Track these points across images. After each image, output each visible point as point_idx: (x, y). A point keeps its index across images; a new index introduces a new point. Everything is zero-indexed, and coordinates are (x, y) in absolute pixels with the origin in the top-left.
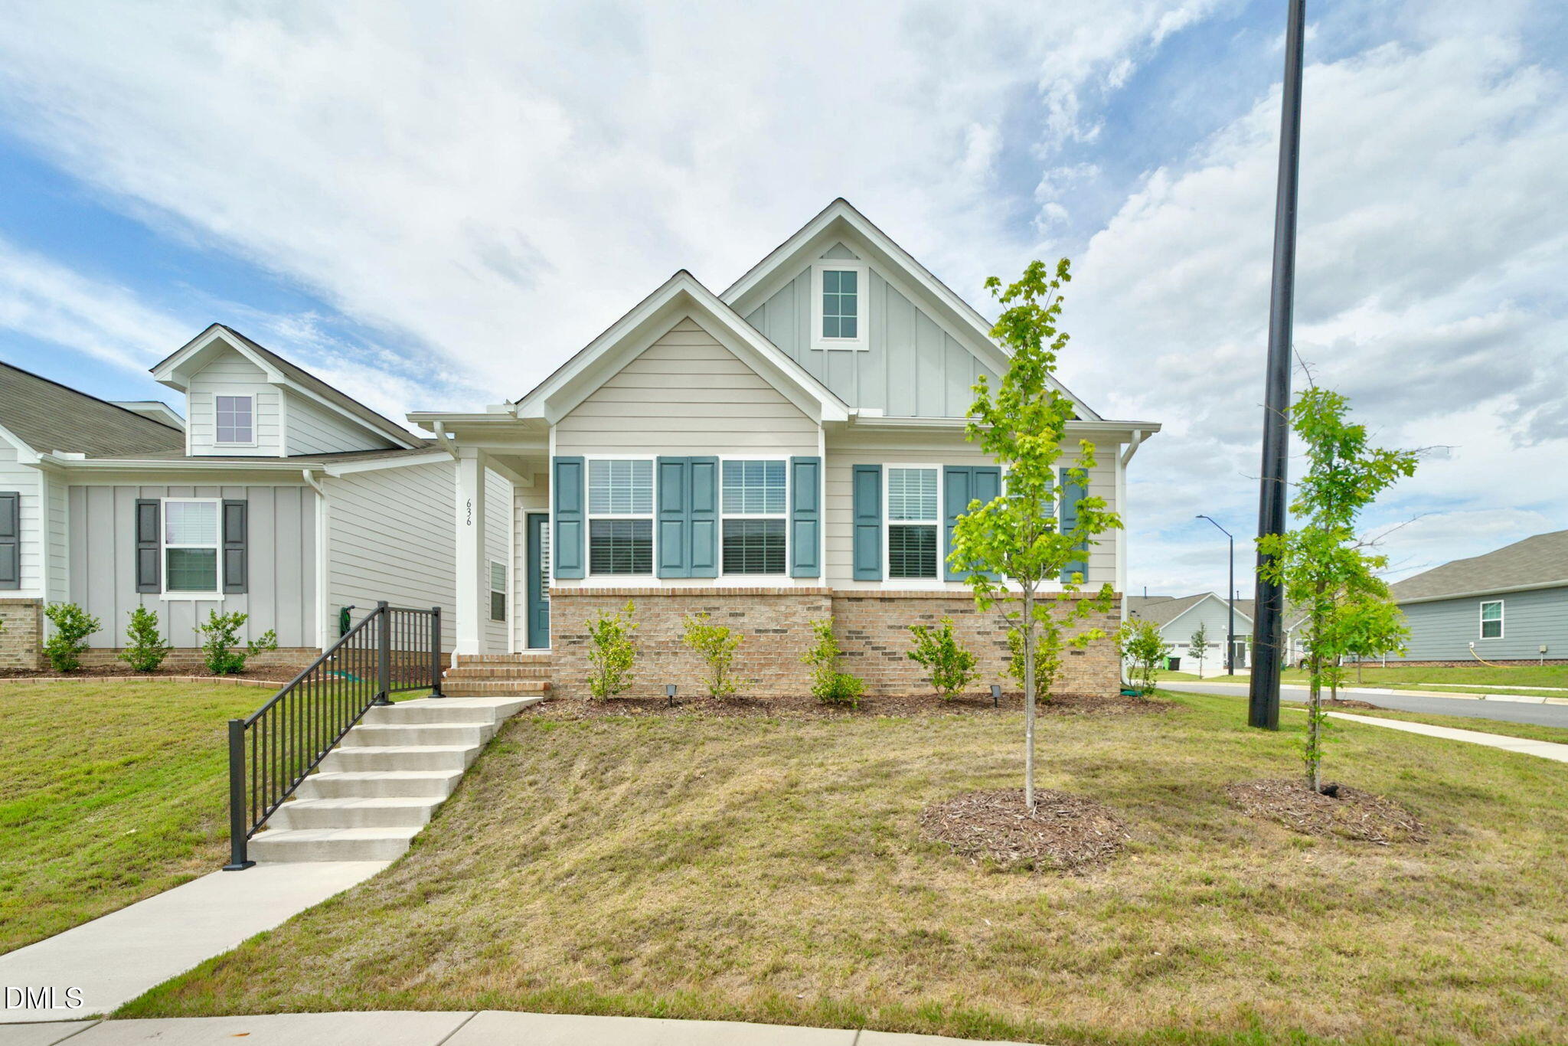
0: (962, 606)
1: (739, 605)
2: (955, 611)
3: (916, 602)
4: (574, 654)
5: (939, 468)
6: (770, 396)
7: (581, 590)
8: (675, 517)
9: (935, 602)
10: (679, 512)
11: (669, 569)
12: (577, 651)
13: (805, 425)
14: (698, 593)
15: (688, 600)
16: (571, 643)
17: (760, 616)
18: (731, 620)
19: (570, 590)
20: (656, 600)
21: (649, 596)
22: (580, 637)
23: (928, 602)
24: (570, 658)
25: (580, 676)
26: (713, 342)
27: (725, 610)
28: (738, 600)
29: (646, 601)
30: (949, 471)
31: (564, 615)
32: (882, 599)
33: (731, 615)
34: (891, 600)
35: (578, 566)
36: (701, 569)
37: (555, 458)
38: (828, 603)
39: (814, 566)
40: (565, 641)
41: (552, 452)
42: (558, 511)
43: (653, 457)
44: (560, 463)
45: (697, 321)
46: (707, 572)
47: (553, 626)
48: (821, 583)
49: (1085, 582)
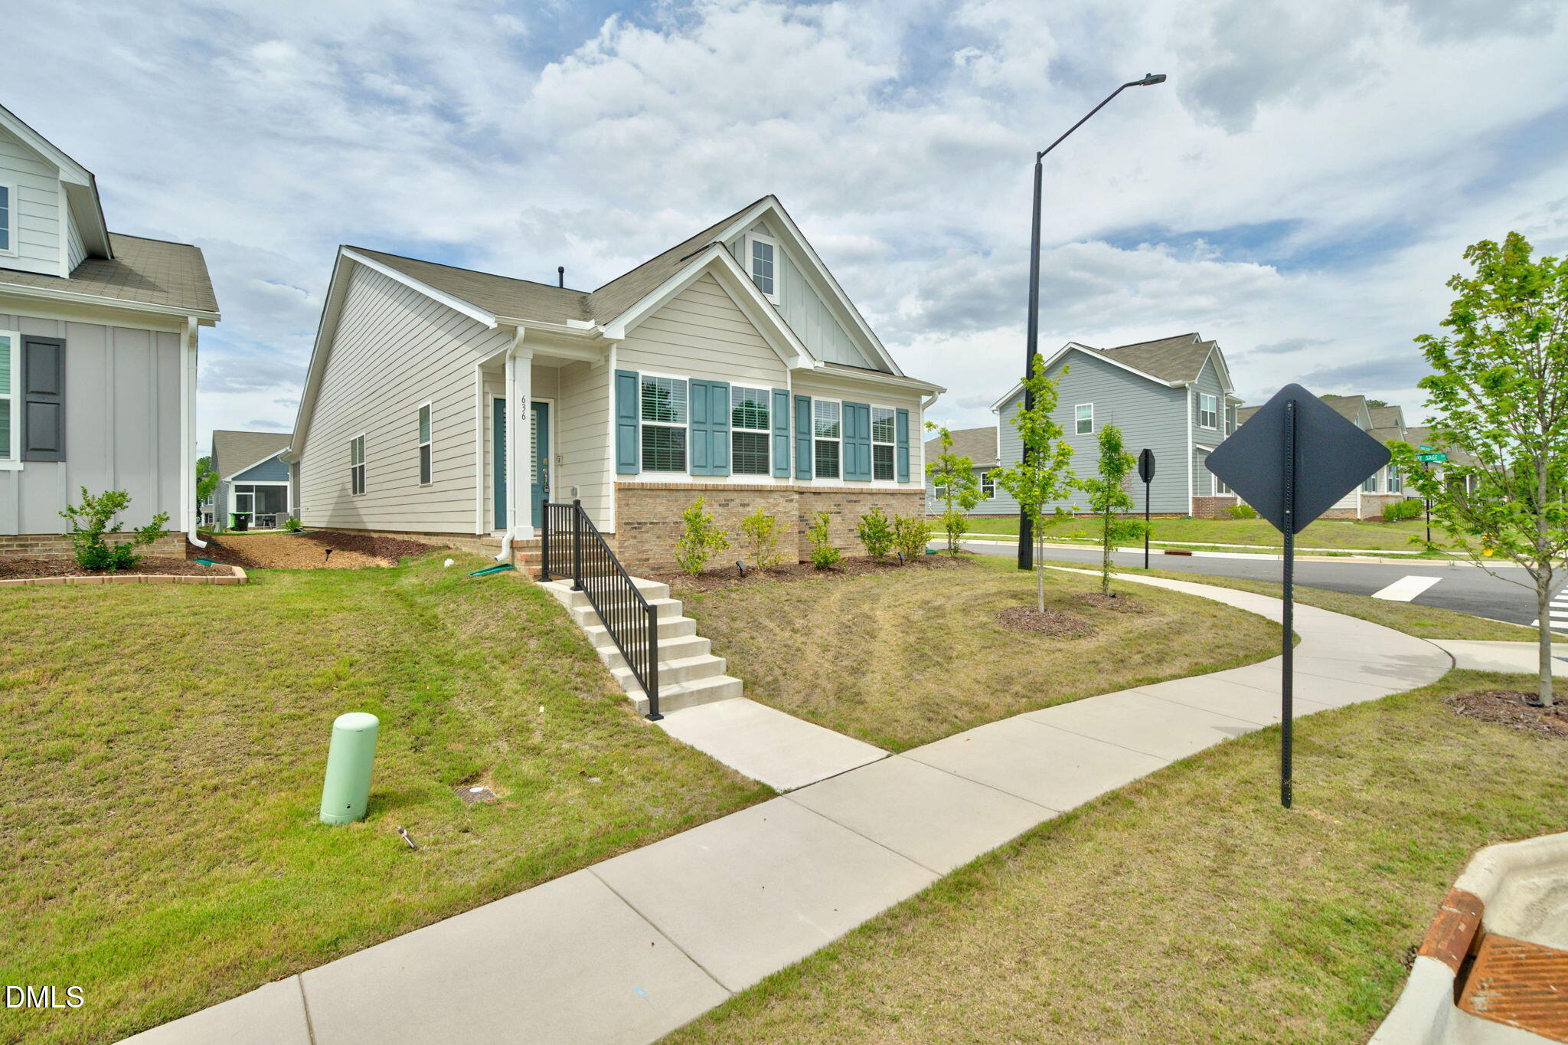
0: (854, 498)
1: (746, 498)
2: (851, 502)
3: (832, 495)
4: (635, 537)
5: (839, 401)
6: (757, 341)
7: (642, 484)
8: (702, 427)
9: (840, 496)
10: (705, 423)
11: (700, 468)
12: (638, 535)
13: (781, 367)
14: (722, 488)
15: (714, 494)
16: (633, 528)
17: (758, 505)
18: (741, 509)
19: (634, 483)
20: (693, 493)
21: (688, 490)
22: (639, 524)
23: (838, 495)
24: (632, 542)
25: (639, 556)
26: (723, 294)
27: (738, 501)
28: (745, 493)
29: (686, 493)
30: (846, 405)
31: (627, 505)
32: (815, 493)
33: (742, 505)
34: (819, 493)
35: (634, 464)
36: (718, 469)
37: (617, 371)
38: (796, 497)
39: (787, 469)
40: (629, 527)
41: (613, 366)
42: (619, 416)
43: (686, 378)
44: (620, 375)
45: (715, 276)
46: (724, 471)
47: (619, 515)
48: (791, 482)
49: (908, 482)
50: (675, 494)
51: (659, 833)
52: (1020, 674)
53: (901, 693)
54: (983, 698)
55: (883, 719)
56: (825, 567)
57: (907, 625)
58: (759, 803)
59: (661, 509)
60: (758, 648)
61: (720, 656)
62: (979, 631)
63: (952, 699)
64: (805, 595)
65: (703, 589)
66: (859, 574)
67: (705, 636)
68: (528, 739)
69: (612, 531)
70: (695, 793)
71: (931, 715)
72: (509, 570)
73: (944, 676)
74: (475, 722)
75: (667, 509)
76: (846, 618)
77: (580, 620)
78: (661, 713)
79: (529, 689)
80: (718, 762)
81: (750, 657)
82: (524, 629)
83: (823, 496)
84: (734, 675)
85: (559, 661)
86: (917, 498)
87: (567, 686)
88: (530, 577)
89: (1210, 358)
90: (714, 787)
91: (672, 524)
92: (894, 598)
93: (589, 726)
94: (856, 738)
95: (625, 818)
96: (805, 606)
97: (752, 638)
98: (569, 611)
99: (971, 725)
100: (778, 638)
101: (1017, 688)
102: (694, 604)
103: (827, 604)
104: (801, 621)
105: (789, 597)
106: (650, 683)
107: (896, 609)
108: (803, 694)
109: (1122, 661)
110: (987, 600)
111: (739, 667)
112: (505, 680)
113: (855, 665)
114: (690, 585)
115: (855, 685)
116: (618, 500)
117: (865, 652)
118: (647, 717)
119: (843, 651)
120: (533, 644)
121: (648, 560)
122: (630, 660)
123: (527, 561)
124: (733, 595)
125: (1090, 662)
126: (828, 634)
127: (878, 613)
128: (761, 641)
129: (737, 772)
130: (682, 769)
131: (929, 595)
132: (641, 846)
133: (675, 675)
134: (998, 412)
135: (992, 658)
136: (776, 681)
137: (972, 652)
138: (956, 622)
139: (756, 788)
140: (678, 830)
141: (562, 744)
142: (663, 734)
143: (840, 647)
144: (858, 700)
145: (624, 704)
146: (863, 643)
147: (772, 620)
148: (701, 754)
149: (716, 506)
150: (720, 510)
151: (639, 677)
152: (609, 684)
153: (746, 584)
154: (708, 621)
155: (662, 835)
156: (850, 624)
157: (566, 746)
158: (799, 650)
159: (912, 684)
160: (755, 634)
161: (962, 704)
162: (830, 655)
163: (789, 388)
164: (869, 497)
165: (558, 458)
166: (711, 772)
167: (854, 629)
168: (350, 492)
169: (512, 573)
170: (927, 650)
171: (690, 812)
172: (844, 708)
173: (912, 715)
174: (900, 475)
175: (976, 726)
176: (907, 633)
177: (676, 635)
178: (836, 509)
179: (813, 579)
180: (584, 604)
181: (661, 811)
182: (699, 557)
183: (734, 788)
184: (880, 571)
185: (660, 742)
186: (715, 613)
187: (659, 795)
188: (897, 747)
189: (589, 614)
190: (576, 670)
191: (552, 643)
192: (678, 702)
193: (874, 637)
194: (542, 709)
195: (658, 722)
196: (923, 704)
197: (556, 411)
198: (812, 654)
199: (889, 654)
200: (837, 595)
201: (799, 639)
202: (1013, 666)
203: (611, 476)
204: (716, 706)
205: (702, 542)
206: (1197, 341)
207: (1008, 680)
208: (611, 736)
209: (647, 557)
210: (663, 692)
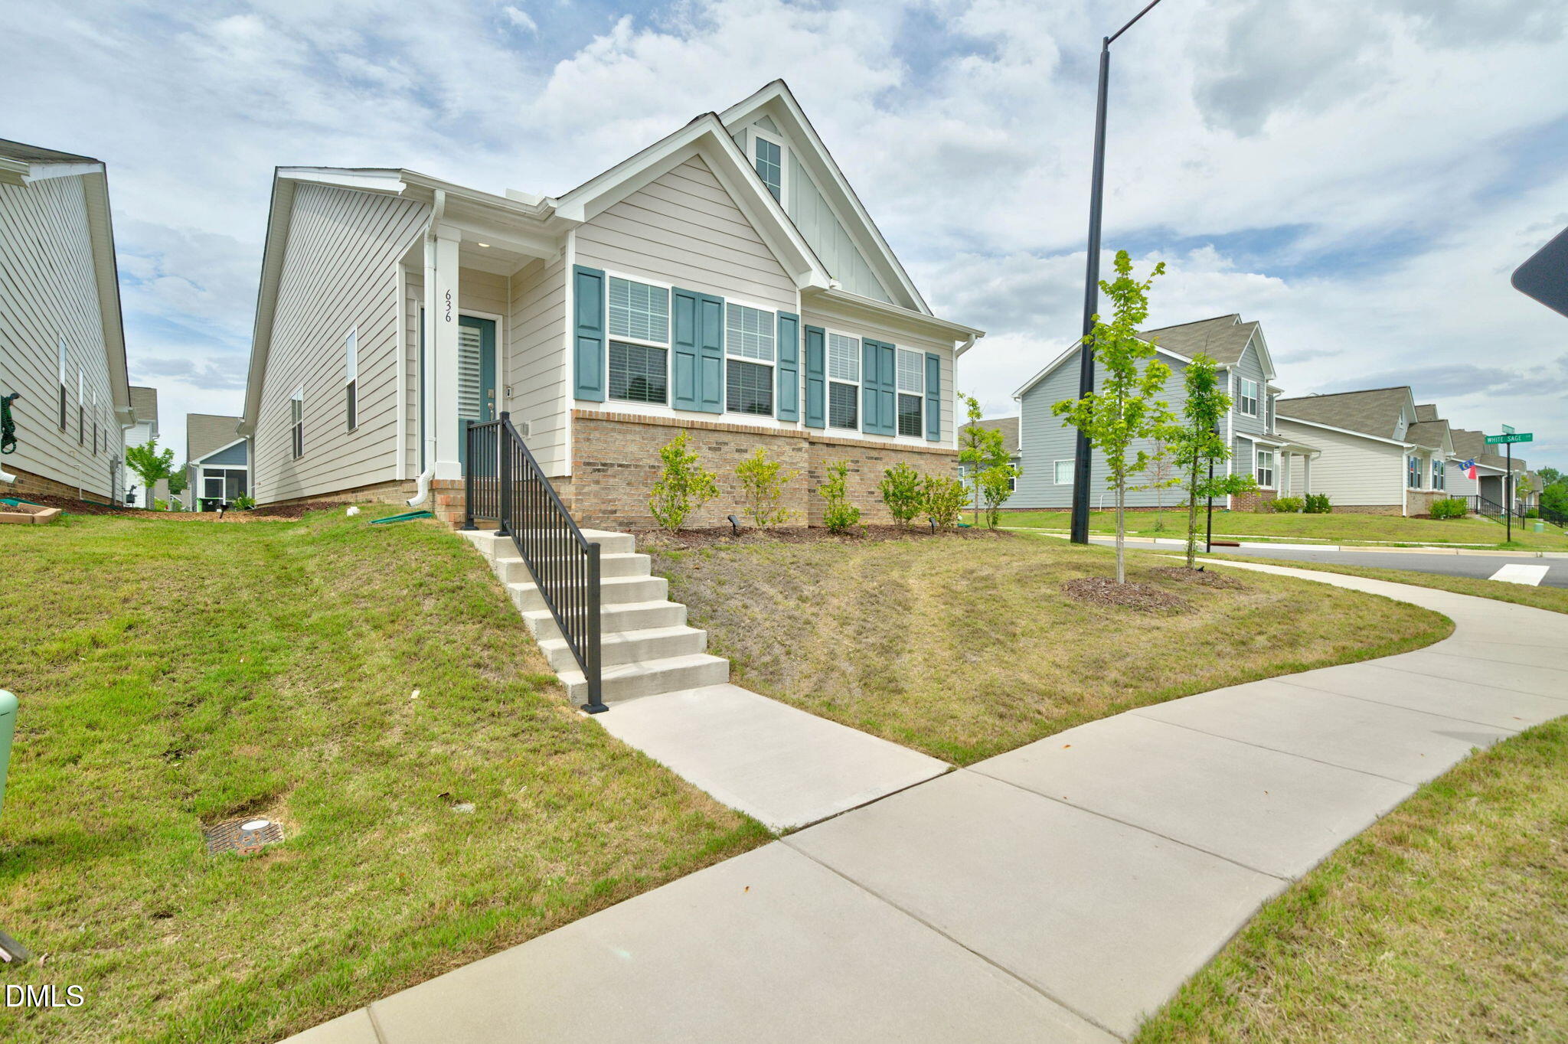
0: (874, 454)
1: (744, 442)
2: (872, 458)
3: (849, 449)
4: (597, 482)
5: (859, 337)
6: (759, 250)
7: (608, 414)
8: (688, 350)
9: (859, 450)
10: (691, 345)
11: (685, 401)
12: (602, 480)
13: (787, 284)
14: (713, 427)
15: (703, 434)
16: (595, 470)
17: (758, 451)
18: (737, 456)
19: (597, 413)
20: (676, 431)
21: (670, 427)
22: (604, 465)
23: (856, 450)
24: (594, 487)
25: (603, 507)
26: (717, 185)
27: (732, 446)
28: (743, 436)
29: (666, 430)
30: (867, 343)
31: (588, 440)
32: (828, 445)
33: (738, 451)
34: (834, 445)
35: (598, 388)
36: (710, 404)
37: (575, 266)
38: (806, 445)
39: (794, 411)
40: (589, 469)
41: (571, 259)
42: (579, 326)
43: (669, 286)
44: (580, 273)
45: (706, 162)
46: (715, 408)
47: (576, 452)
48: (799, 427)
49: (938, 441)
50: (652, 430)
51: (543, 917)
52: (1114, 656)
53: (953, 679)
54: (1072, 689)
55: (933, 715)
56: (840, 529)
57: (949, 595)
58: (739, 853)
59: (633, 448)
60: (753, 620)
61: (701, 628)
62: (1044, 604)
63: (1029, 689)
64: (816, 558)
65: (682, 545)
66: (883, 540)
67: (681, 602)
68: (378, 740)
69: (567, 473)
70: (630, 834)
71: (1002, 709)
72: (425, 518)
73: (1012, 659)
74: (301, 711)
75: (641, 449)
76: (870, 586)
77: (503, 574)
78: (607, 704)
79: (402, 664)
80: (678, 778)
81: (740, 631)
82: (421, 585)
83: (839, 449)
84: (717, 653)
85: (461, 627)
86: (949, 459)
87: (465, 662)
88: (450, 524)
89: (1252, 340)
90: (664, 822)
91: (647, 469)
92: (928, 566)
93: (483, 720)
94: (895, 741)
95: (486, 886)
96: (816, 571)
97: (746, 607)
98: (491, 564)
99: (1066, 723)
100: (780, 607)
101: (1113, 675)
102: (669, 563)
103: (844, 569)
104: (811, 588)
105: (795, 559)
106: (590, 660)
107: (933, 578)
108: (814, 679)
109: (1243, 643)
110: (1045, 571)
111: (726, 643)
112: (371, 652)
113: (885, 642)
114: (666, 541)
115: (886, 668)
116: (576, 433)
117: (898, 626)
118: (584, 708)
119: (869, 626)
120: (429, 605)
121: (615, 512)
122: (566, 628)
123: (448, 505)
124: (723, 554)
125: (1202, 644)
126: (848, 604)
127: (911, 581)
128: (757, 611)
129: (707, 796)
130: (619, 790)
131: (972, 564)
132: (503, 948)
133: (631, 652)
134: (1020, 400)
135: (1069, 636)
136: (776, 661)
137: (1042, 629)
138: (1014, 594)
139: (735, 825)
140: (584, 909)
141: (431, 747)
142: (601, 733)
143: (864, 620)
144: (893, 687)
145: (550, 689)
146: (894, 616)
147: (773, 586)
148: (654, 765)
149: (705, 448)
150: (710, 454)
151: (576, 650)
152: (532, 661)
153: (740, 543)
154: (686, 584)
155: (547, 922)
156: (876, 592)
157: (437, 750)
158: (808, 622)
159: (967, 668)
160: (749, 602)
161: (1044, 695)
162: (849, 630)
163: (799, 312)
164: (893, 454)
165: (508, 391)
166: (665, 795)
167: (882, 599)
168: (291, 457)
169: (427, 521)
170: (981, 624)
171: (612, 873)
172: (874, 699)
173: (972, 709)
174: (929, 432)
175: (1072, 726)
176: (951, 604)
177: (640, 599)
178: (852, 466)
179: (826, 542)
180: (512, 555)
181: (561, 869)
182: (679, 508)
183: (697, 824)
184: (908, 537)
185: (591, 746)
186: (697, 574)
187: (566, 836)
188: (961, 757)
189: (516, 565)
190: (485, 639)
191: (456, 603)
192: (630, 687)
193: (908, 609)
194: (416, 694)
195: (599, 717)
196: (988, 694)
197: (505, 331)
198: (826, 628)
199: (930, 629)
200: (856, 561)
201: (809, 609)
202: (1103, 645)
203: (568, 403)
204: (689, 695)
205: (683, 488)
206: (1237, 322)
207: (1100, 664)
208: (515, 735)
209: (614, 508)
210: (607, 674)
